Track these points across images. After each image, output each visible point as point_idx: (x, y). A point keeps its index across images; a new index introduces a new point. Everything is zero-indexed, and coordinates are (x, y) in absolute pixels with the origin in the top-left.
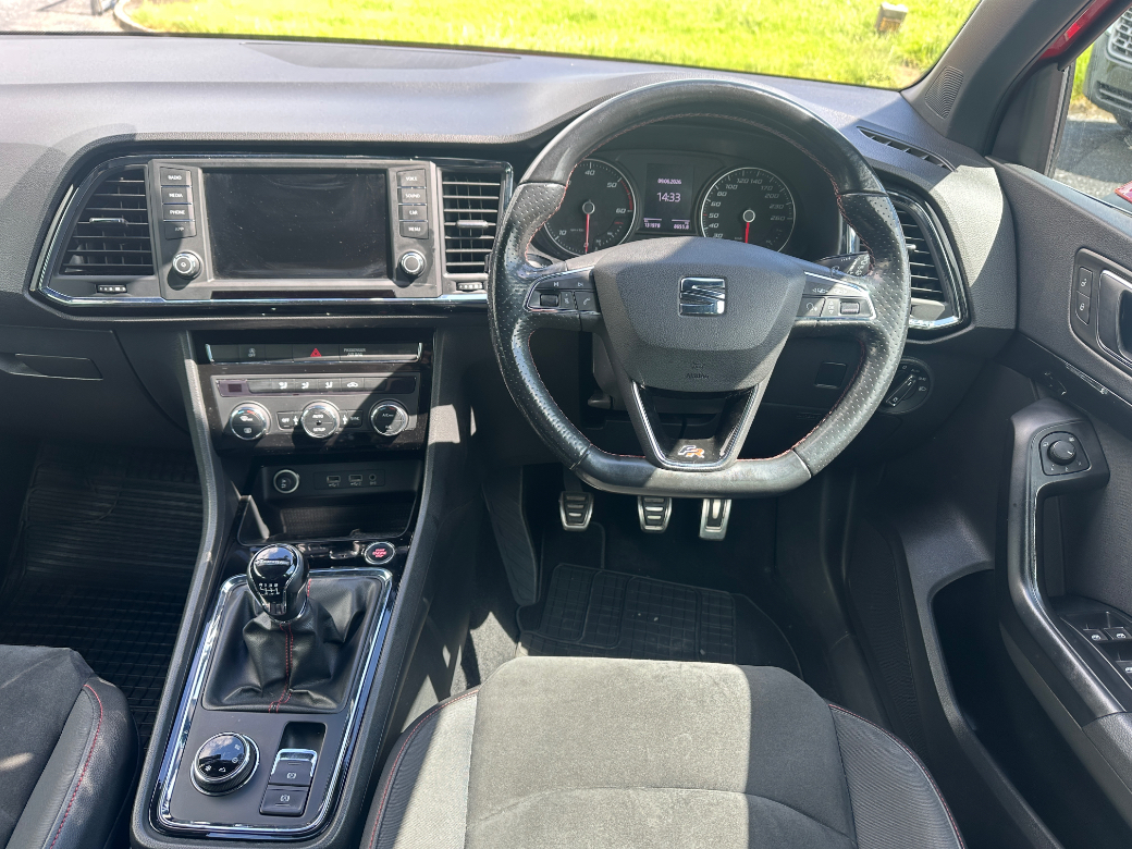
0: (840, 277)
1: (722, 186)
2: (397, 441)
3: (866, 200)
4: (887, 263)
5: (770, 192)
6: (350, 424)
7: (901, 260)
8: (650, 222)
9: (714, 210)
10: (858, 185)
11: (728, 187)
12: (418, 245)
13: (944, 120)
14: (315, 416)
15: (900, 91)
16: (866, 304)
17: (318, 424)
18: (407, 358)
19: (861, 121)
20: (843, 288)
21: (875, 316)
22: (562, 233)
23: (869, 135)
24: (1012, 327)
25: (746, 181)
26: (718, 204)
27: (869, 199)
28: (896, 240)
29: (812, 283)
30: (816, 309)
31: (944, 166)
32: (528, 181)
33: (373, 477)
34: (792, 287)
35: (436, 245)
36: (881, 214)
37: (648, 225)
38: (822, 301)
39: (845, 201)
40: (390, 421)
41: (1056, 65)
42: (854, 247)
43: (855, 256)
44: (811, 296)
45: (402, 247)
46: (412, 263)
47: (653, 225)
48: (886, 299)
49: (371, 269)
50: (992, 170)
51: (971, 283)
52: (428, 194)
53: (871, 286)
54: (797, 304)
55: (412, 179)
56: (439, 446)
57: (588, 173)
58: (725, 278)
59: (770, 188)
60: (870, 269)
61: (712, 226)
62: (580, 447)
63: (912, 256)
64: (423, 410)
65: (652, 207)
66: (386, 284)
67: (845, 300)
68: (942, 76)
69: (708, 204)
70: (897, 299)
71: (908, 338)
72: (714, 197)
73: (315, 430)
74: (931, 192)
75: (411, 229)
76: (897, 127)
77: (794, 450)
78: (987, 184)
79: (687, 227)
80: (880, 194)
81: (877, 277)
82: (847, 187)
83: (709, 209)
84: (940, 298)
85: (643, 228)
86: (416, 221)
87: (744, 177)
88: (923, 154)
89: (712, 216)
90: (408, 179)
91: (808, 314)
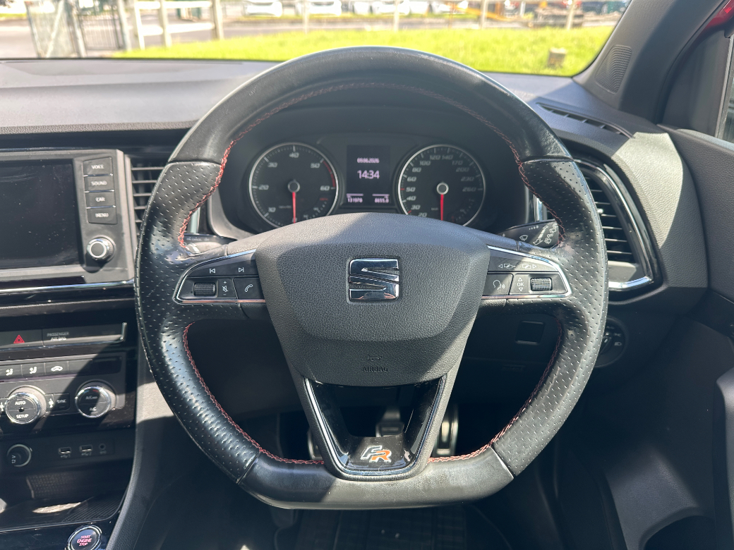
0: (528, 250)
1: (416, 163)
2: (106, 421)
3: (550, 166)
4: (580, 234)
5: (460, 166)
6: (57, 407)
7: (594, 229)
8: (353, 197)
9: (411, 184)
10: (539, 151)
11: (422, 163)
12: (106, 231)
13: (616, 95)
14: (17, 403)
15: (572, 77)
16: (559, 278)
17: (21, 411)
18: (112, 338)
19: (540, 98)
20: (532, 261)
21: (570, 292)
22: (272, 210)
23: (549, 109)
24: (705, 285)
25: (437, 158)
26: (413, 179)
27: (554, 164)
28: (586, 208)
29: (496, 258)
30: (504, 286)
31: (621, 134)
32: (174, 161)
33: (102, 447)
34: (475, 263)
35: (126, 229)
36: (567, 180)
37: (350, 200)
38: (510, 277)
39: (527, 168)
40: (94, 403)
41: (722, 32)
42: (542, 213)
43: (542, 224)
44: (497, 271)
45: (91, 233)
46: (97, 249)
47: (356, 200)
48: (581, 272)
49: (61, 258)
50: (666, 137)
51: (661, 243)
52: (115, 181)
53: (563, 259)
54: (483, 283)
55: (98, 167)
56: (149, 423)
57: (292, 155)
58: (398, 258)
59: (460, 163)
60: (561, 240)
61: (410, 198)
62: (245, 455)
63: (604, 221)
64: (130, 389)
65: (354, 184)
66: (76, 269)
67: (536, 276)
68: (610, 55)
69: (404, 180)
70: (593, 272)
71: (610, 300)
72: (409, 173)
73: (19, 416)
74: (614, 158)
75: (98, 215)
76: (574, 102)
77: (493, 446)
78: (664, 148)
79: (387, 201)
80: (565, 159)
81: (568, 248)
82: (528, 153)
83: (406, 184)
84: (631, 259)
85: (346, 203)
86: (103, 207)
87: (437, 154)
88: (601, 124)
89: (409, 190)
90: (94, 167)
91: (496, 293)
